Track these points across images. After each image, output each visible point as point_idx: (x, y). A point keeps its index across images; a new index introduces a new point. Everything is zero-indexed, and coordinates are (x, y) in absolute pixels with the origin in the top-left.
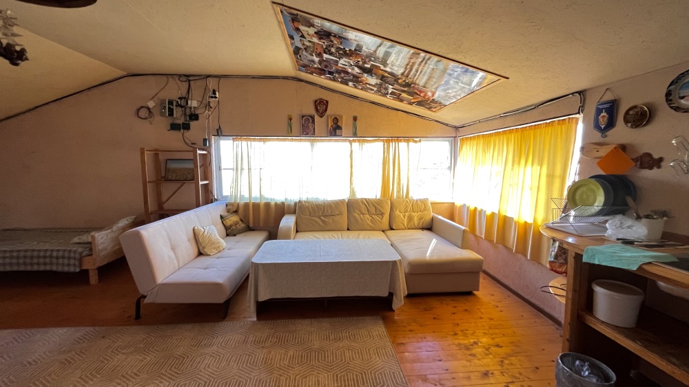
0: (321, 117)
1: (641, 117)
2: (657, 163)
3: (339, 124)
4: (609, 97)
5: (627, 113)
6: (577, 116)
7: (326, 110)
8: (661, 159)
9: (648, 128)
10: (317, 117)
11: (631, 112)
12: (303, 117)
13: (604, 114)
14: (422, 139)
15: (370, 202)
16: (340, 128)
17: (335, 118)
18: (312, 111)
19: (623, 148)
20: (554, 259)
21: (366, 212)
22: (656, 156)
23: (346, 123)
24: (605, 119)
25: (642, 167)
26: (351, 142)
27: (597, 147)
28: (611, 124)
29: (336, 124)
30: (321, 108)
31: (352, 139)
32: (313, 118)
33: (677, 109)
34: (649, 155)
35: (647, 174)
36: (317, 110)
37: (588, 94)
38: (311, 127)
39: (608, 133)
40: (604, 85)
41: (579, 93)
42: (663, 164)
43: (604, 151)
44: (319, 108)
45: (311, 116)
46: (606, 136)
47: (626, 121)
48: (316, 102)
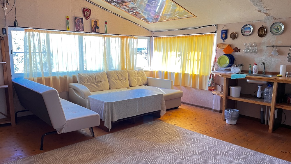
0: (87, 19)
1: (234, 36)
2: (239, 50)
3: (98, 25)
4: (225, 28)
5: (231, 35)
6: (215, 33)
7: (90, 15)
8: (240, 49)
9: (236, 40)
10: (84, 19)
11: (232, 34)
12: (76, 18)
13: (224, 34)
14: (138, 37)
15: (118, 72)
16: (98, 27)
17: (95, 21)
18: (82, 16)
19: (230, 45)
20: (210, 85)
21: (117, 78)
22: (239, 48)
23: (101, 25)
24: (225, 36)
25: (235, 52)
26: (104, 36)
27: (223, 45)
28: (226, 38)
29: (96, 25)
30: (87, 14)
31: (104, 35)
32: (82, 19)
33: (244, 35)
34: (237, 48)
35: (236, 53)
36: (84, 15)
37: (218, 26)
38: (81, 25)
39: (225, 40)
40: (224, 24)
41: (216, 25)
42: (240, 50)
43: (225, 47)
44: (85, 13)
45: (81, 18)
46: (225, 41)
47: (231, 37)
48: (84, 9)
